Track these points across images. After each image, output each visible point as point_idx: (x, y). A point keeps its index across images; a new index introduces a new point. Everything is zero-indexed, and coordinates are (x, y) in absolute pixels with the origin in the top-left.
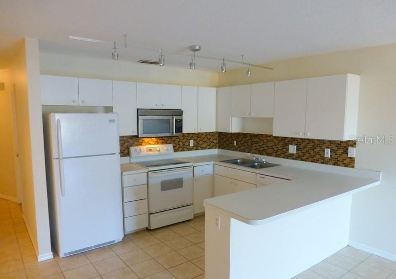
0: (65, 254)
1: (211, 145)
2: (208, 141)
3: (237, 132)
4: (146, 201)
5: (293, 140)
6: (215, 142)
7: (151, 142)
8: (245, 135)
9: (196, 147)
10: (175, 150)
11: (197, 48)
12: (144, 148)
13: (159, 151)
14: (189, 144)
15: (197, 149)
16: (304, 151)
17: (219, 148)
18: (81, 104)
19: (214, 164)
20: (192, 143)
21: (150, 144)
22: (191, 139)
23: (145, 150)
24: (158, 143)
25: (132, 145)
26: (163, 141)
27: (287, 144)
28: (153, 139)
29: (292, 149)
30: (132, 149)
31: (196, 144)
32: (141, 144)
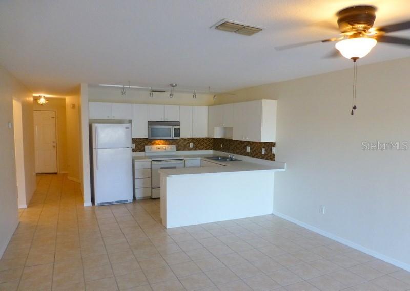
0: (98, 204)
1: (208, 148)
2: (205, 145)
3: (220, 137)
4: (150, 179)
5: (248, 143)
6: (211, 145)
7: (160, 143)
8: (227, 140)
9: (195, 148)
10: (178, 150)
11: (174, 85)
12: (154, 147)
13: (165, 149)
14: (189, 146)
15: (195, 150)
16: (254, 149)
17: (214, 150)
18: (113, 118)
19: (201, 160)
20: (191, 145)
21: (159, 144)
22: (190, 142)
23: (155, 148)
24: (165, 144)
25: (147, 145)
26: (168, 143)
27: (246, 146)
28: (161, 141)
29: (248, 149)
30: (146, 147)
31: (195, 146)
32: (153, 144)
